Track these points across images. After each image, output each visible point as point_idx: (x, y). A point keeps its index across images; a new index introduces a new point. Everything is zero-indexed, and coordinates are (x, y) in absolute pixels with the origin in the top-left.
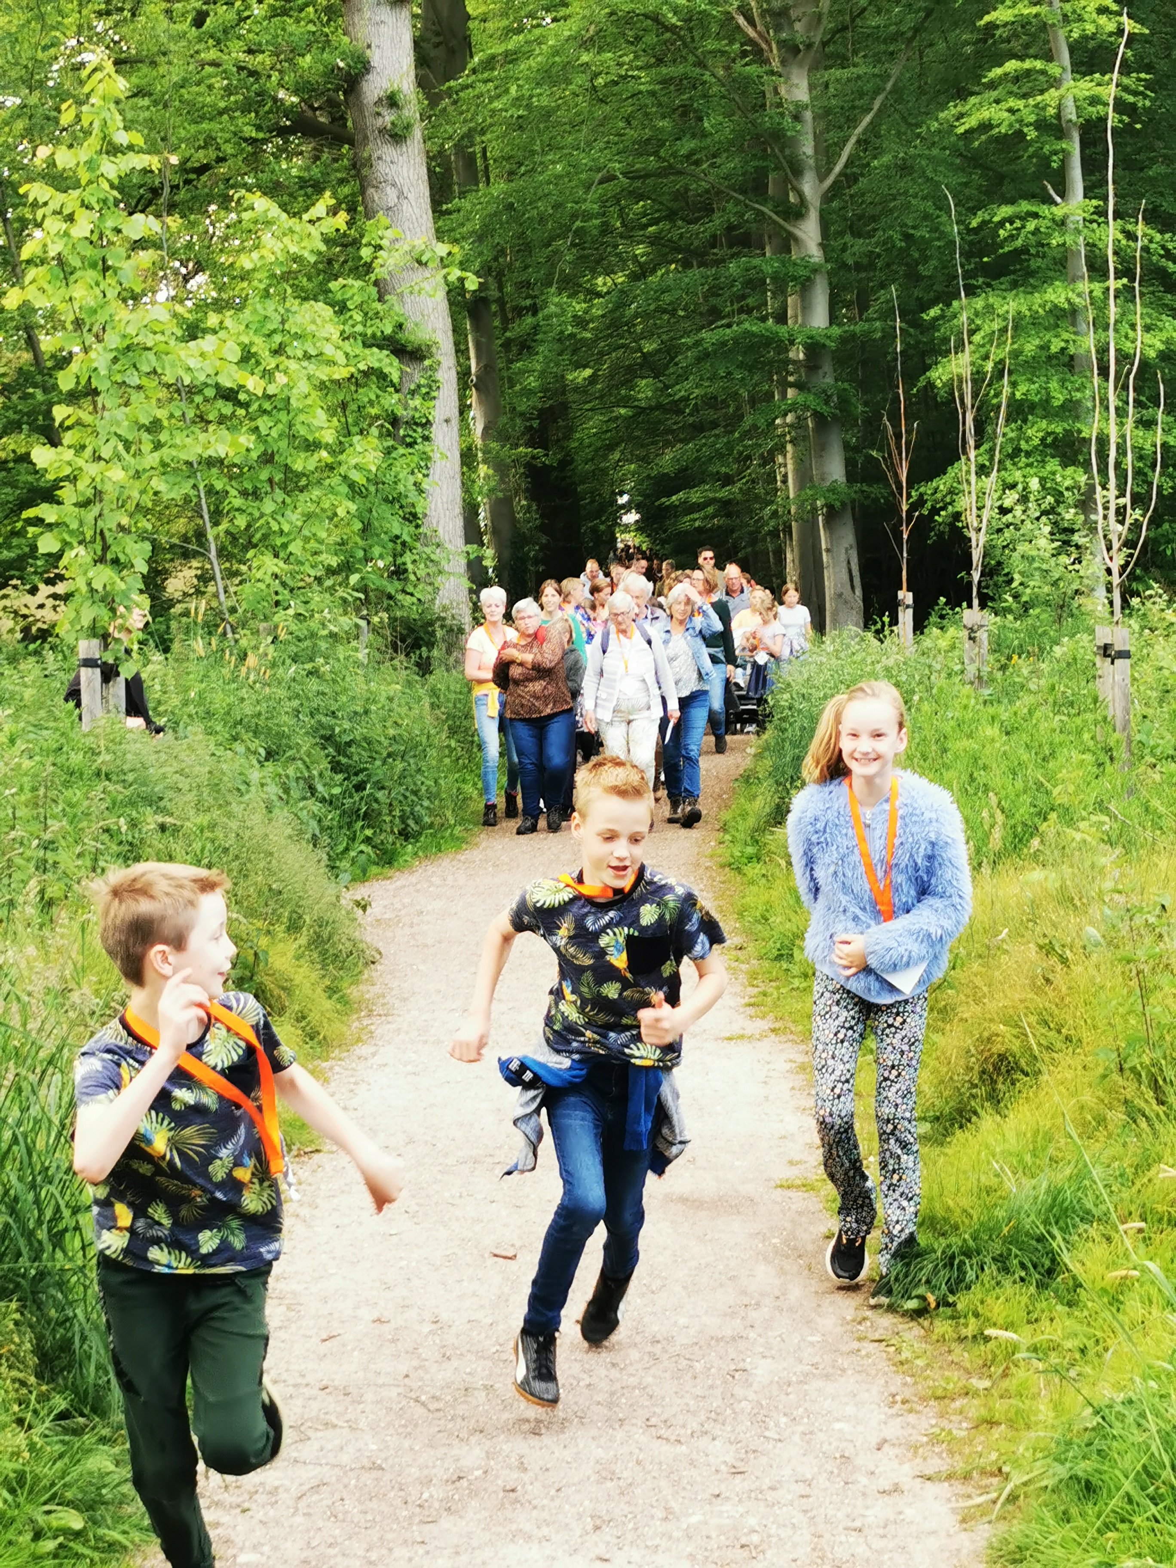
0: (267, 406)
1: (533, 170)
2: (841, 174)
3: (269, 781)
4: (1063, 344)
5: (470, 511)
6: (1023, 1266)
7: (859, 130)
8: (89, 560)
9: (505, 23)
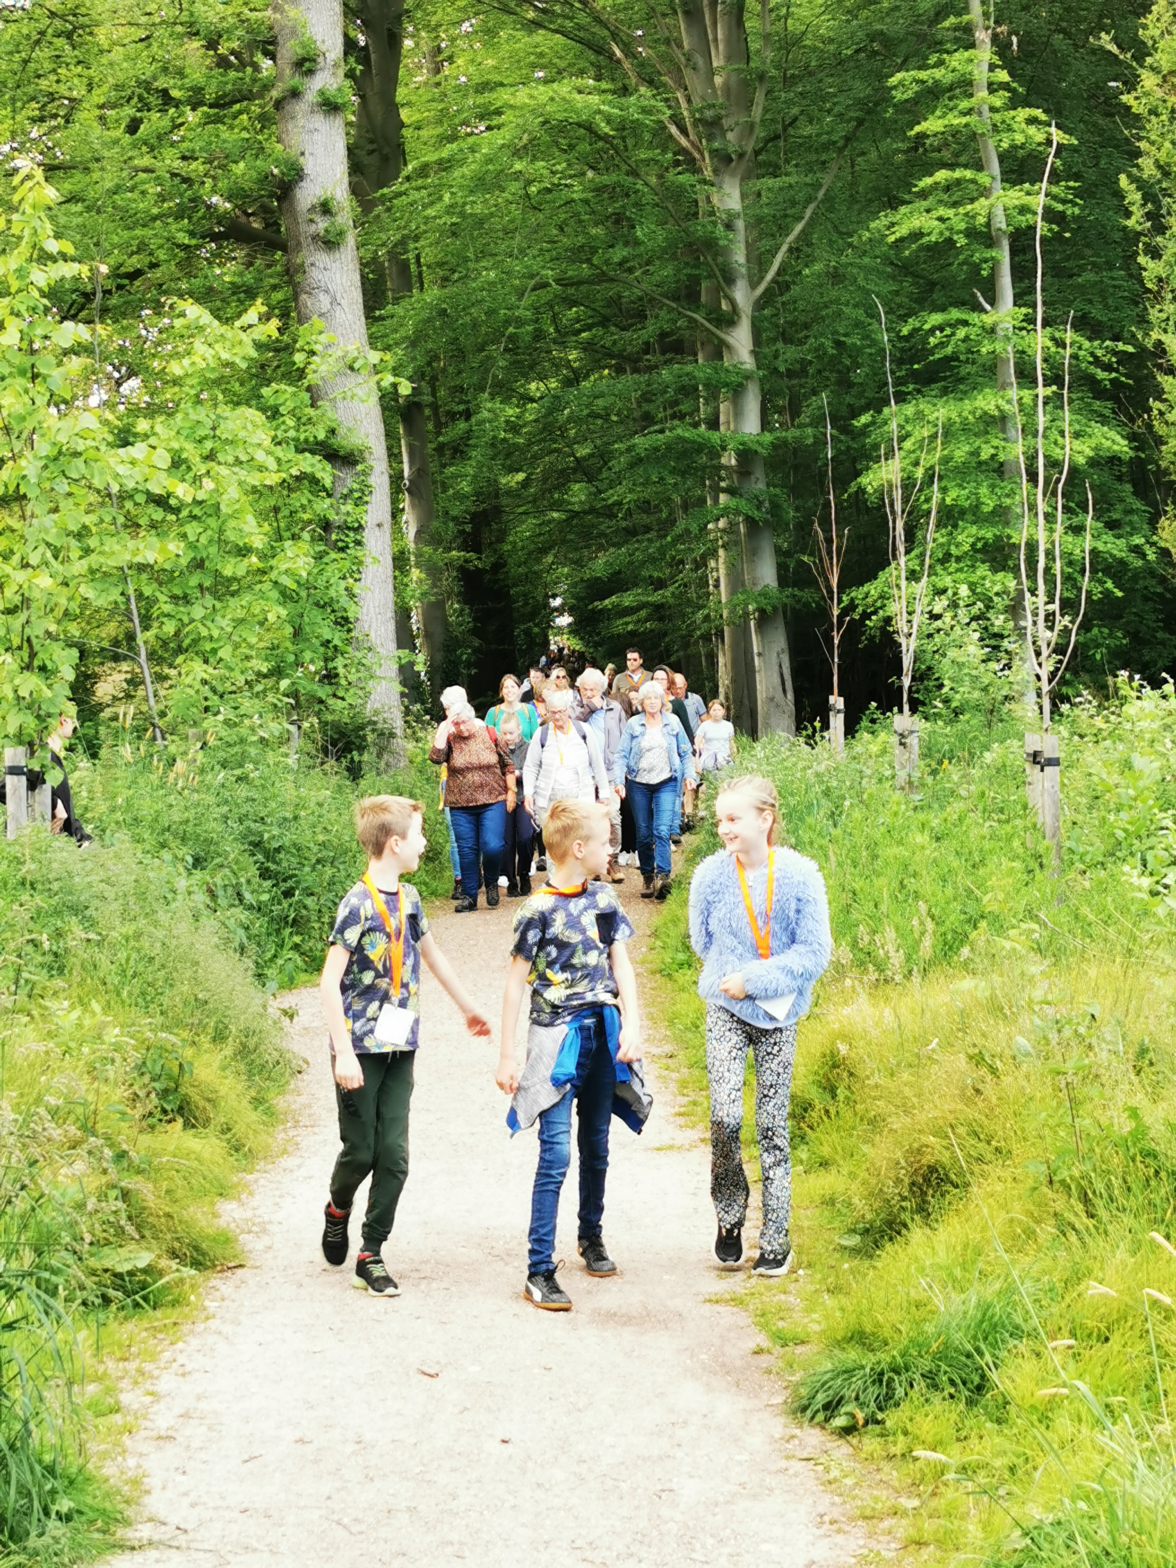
0: (197, 511)
1: (466, 276)
2: (774, 281)
3: (196, 888)
4: (993, 451)
5: (403, 615)
6: (952, 1382)
7: (791, 238)
8: (15, 667)
9: (440, 130)
